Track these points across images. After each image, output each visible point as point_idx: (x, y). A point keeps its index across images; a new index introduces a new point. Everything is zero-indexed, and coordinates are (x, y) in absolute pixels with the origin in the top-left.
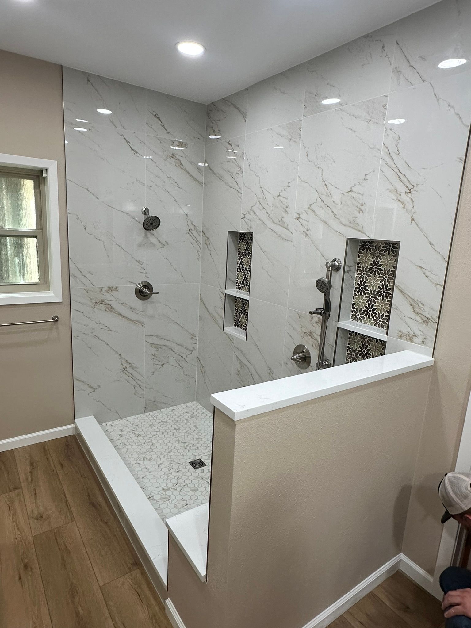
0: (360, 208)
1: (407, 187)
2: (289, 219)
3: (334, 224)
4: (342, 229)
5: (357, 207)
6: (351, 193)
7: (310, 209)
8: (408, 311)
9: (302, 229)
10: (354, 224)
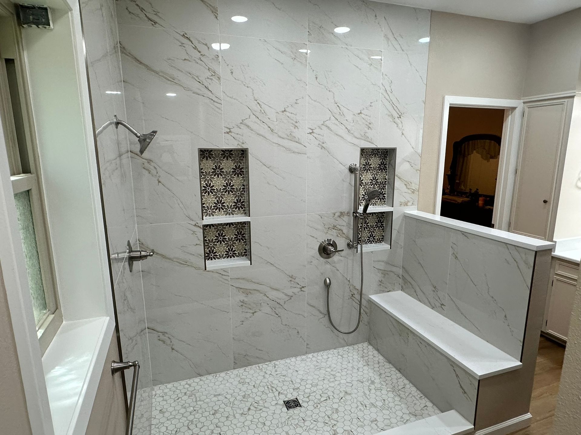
0: (368, 126)
1: (398, 114)
2: (302, 133)
3: (349, 138)
4: (356, 141)
5: (367, 125)
6: (360, 114)
7: (324, 125)
8: (404, 188)
9: (317, 142)
10: (366, 138)
